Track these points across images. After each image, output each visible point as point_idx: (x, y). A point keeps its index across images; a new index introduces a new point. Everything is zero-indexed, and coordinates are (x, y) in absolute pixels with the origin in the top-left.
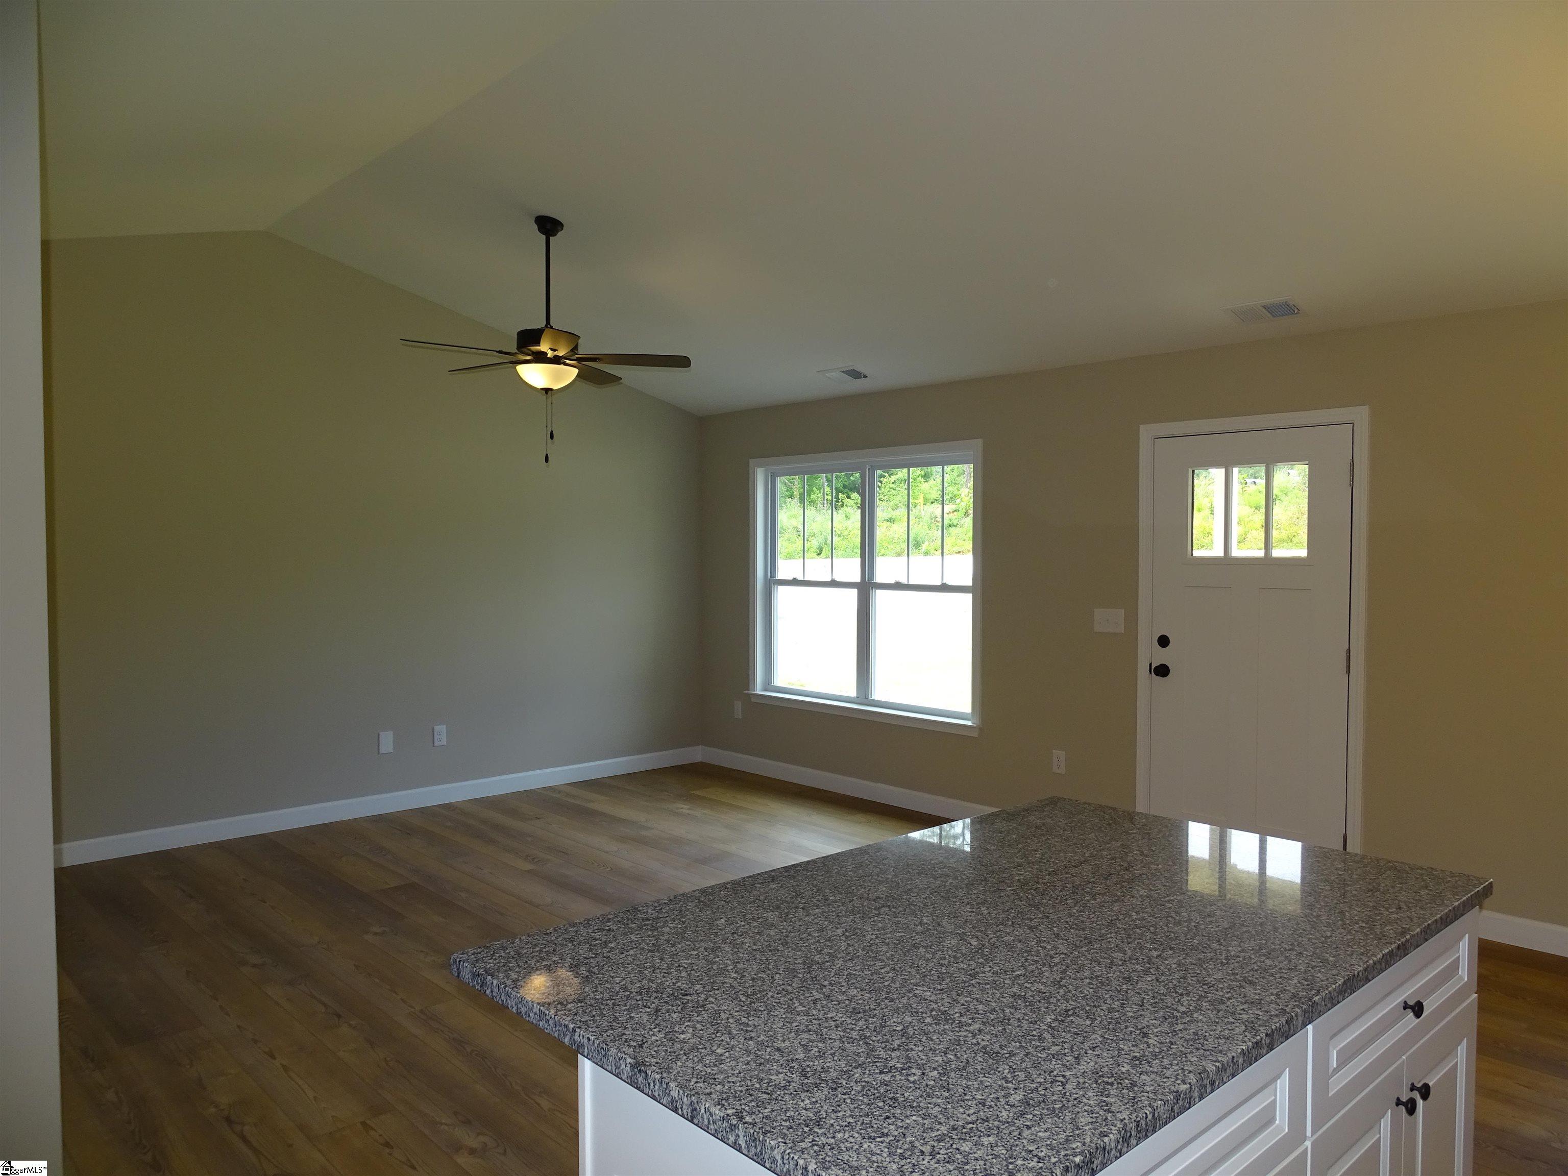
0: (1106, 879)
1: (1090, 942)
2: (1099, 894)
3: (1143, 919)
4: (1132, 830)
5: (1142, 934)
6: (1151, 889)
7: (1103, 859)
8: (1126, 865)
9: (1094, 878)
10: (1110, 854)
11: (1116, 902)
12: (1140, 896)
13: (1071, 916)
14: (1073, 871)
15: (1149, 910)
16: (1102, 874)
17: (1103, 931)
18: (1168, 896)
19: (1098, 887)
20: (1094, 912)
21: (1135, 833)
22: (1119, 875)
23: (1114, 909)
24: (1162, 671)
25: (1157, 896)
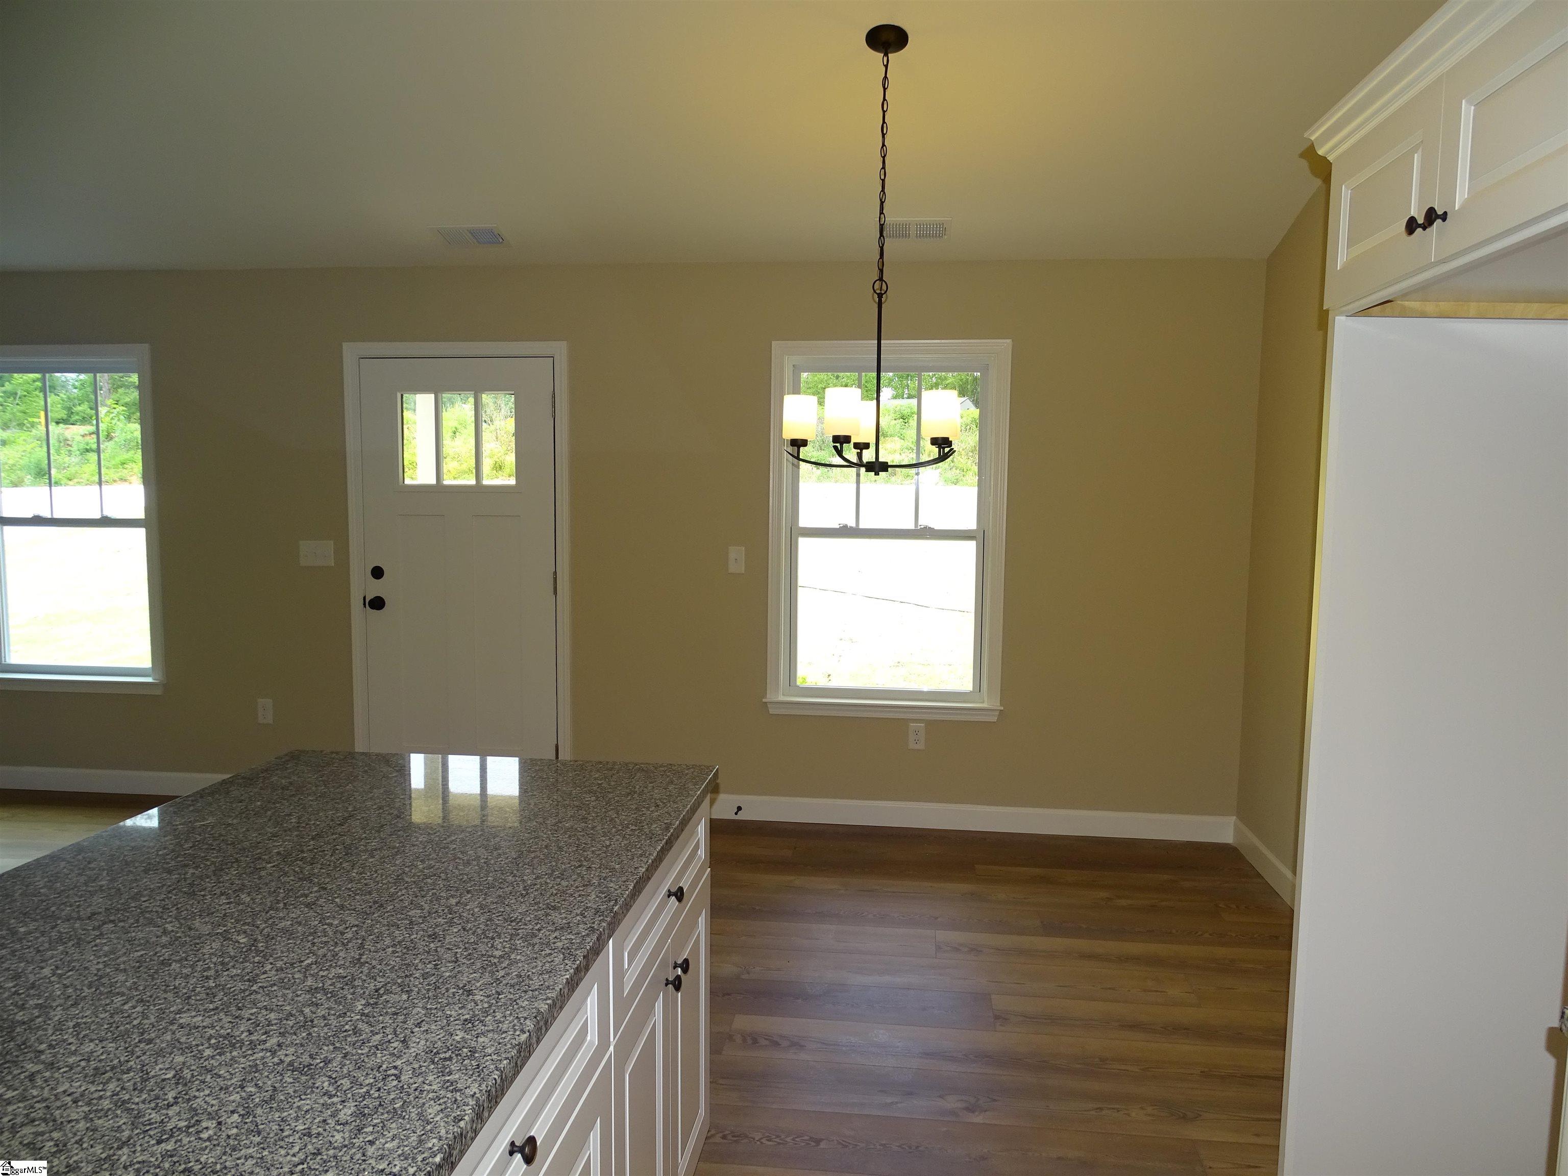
0: (379, 831)
1: (381, 906)
2: (376, 850)
3: (430, 867)
4: (390, 774)
5: (434, 884)
6: (429, 833)
7: (369, 810)
8: (396, 812)
9: (365, 833)
10: (375, 804)
11: (397, 855)
12: (421, 842)
13: (351, 881)
14: (339, 829)
15: (434, 856)
16: (373, 828)
17: (392, 890)
18: (449, 836)
19: (372, 842)
20: (376, 872)
21: (396, 776)
22: (391, 824)
23: (397, 862)
24: (377, 603)
25: (437, 839)
